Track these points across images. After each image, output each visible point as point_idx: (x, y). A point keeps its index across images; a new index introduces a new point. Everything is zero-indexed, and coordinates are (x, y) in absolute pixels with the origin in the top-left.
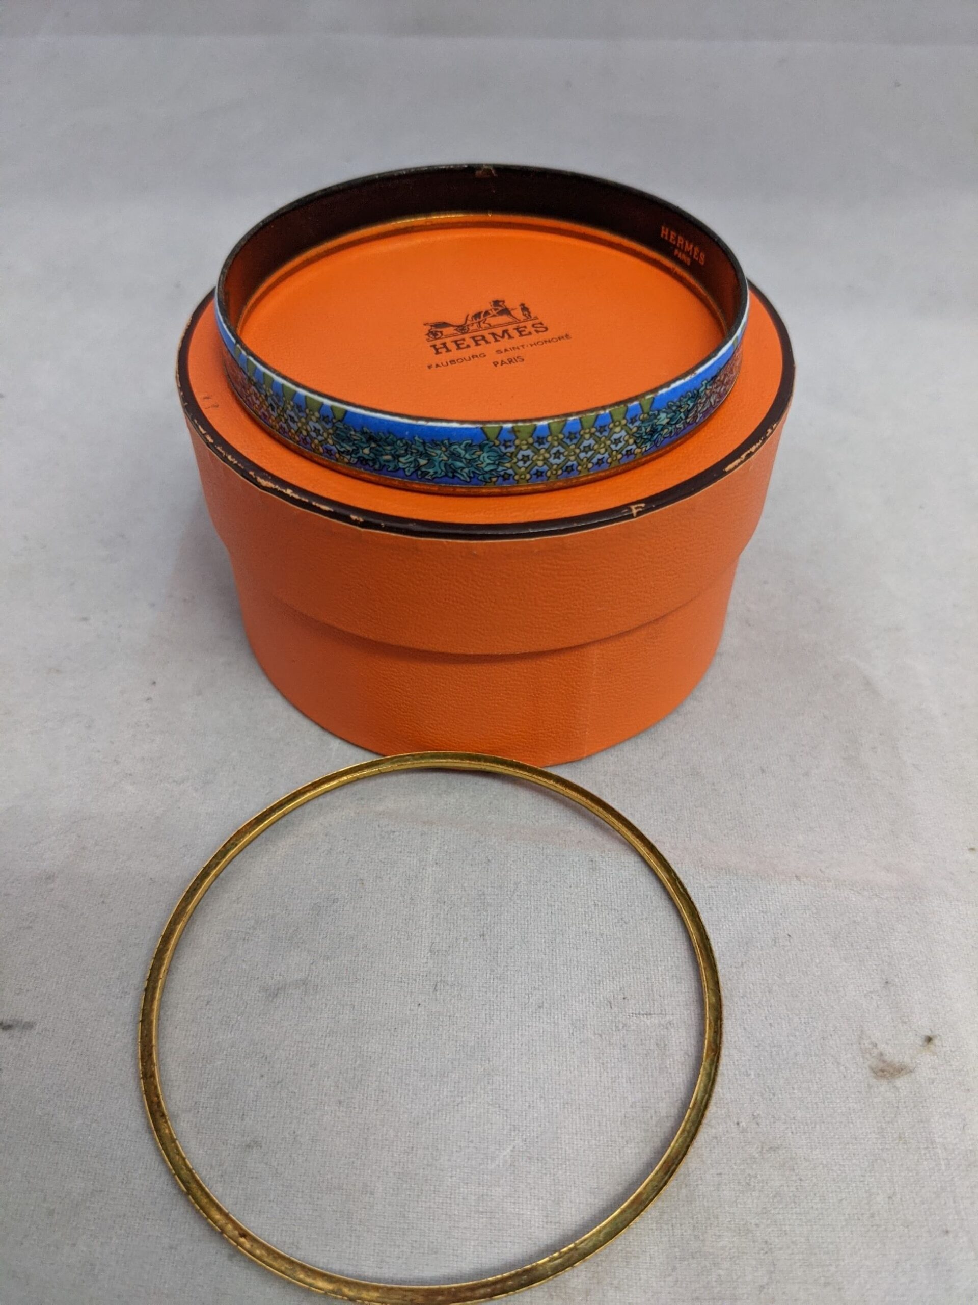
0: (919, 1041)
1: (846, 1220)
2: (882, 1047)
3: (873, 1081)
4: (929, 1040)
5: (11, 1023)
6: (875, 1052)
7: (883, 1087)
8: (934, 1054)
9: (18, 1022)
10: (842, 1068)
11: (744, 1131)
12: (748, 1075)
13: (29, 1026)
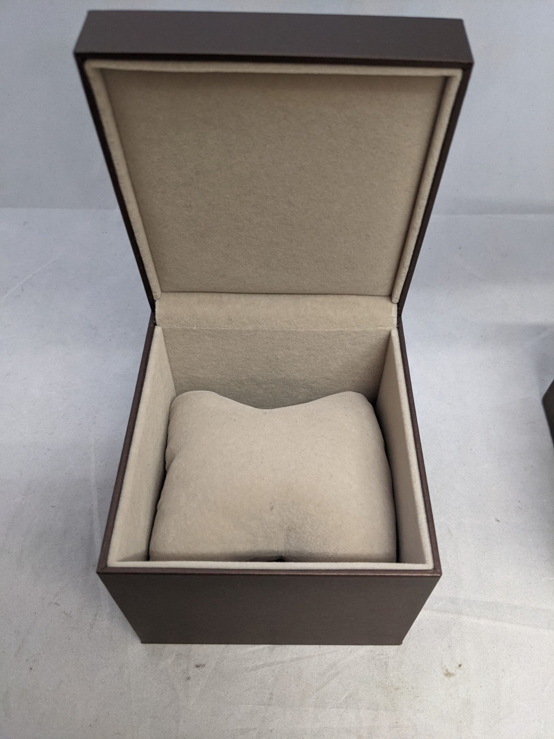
0: (457, 666)
1: (435, 718)
2: (447, 667)
3: (444, 677)
4: (460, 666)
5: (199, 665)
6: (445, 669)
7: (446, 679)
8: (461, 670)
9: (201, 664)
10: (436, 673)
11: (409, 691)
12: (410, 674)
13: (204, 666)
